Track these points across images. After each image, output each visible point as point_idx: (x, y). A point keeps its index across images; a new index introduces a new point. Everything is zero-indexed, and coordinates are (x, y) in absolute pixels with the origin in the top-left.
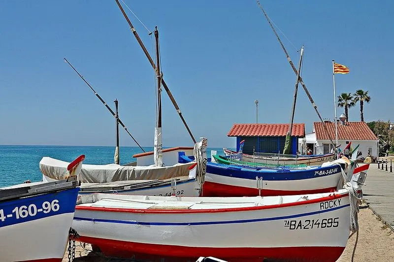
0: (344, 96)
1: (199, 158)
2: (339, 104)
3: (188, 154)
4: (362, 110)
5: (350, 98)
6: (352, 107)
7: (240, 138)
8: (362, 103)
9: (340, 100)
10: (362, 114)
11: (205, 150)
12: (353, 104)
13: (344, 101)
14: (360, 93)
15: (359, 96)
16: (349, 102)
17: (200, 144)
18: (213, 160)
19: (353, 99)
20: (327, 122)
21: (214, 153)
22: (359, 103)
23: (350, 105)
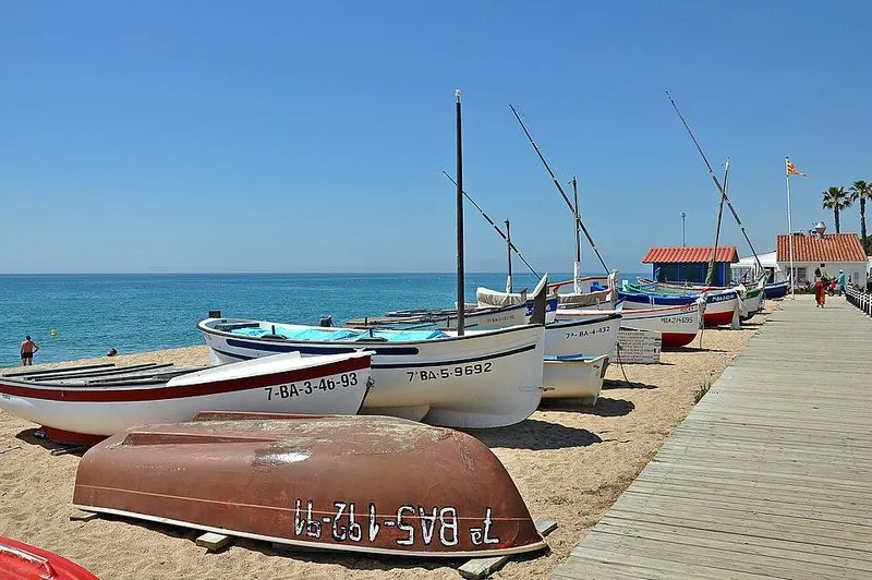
0: (834, 192)
1: (612, 286)
2: (825, 205)
3: (601, 283)
4: (862, 213)
5: (843, 195)
6: (846, 209)
7: (656, 265)
8: (863, 202)
9: (826, 198)
10: (863, 219)
11: (618, 280)
12: (847, 203)
13: (832, 200)
14: (861, 185)
15: (859, 191)
16: (841, 201)
17: (612, 276)
18: (625, 289)
19: (848, 196)
20: (798, 234)
21: (625, 282)
22: (858, 200)
23: (842, 206)
